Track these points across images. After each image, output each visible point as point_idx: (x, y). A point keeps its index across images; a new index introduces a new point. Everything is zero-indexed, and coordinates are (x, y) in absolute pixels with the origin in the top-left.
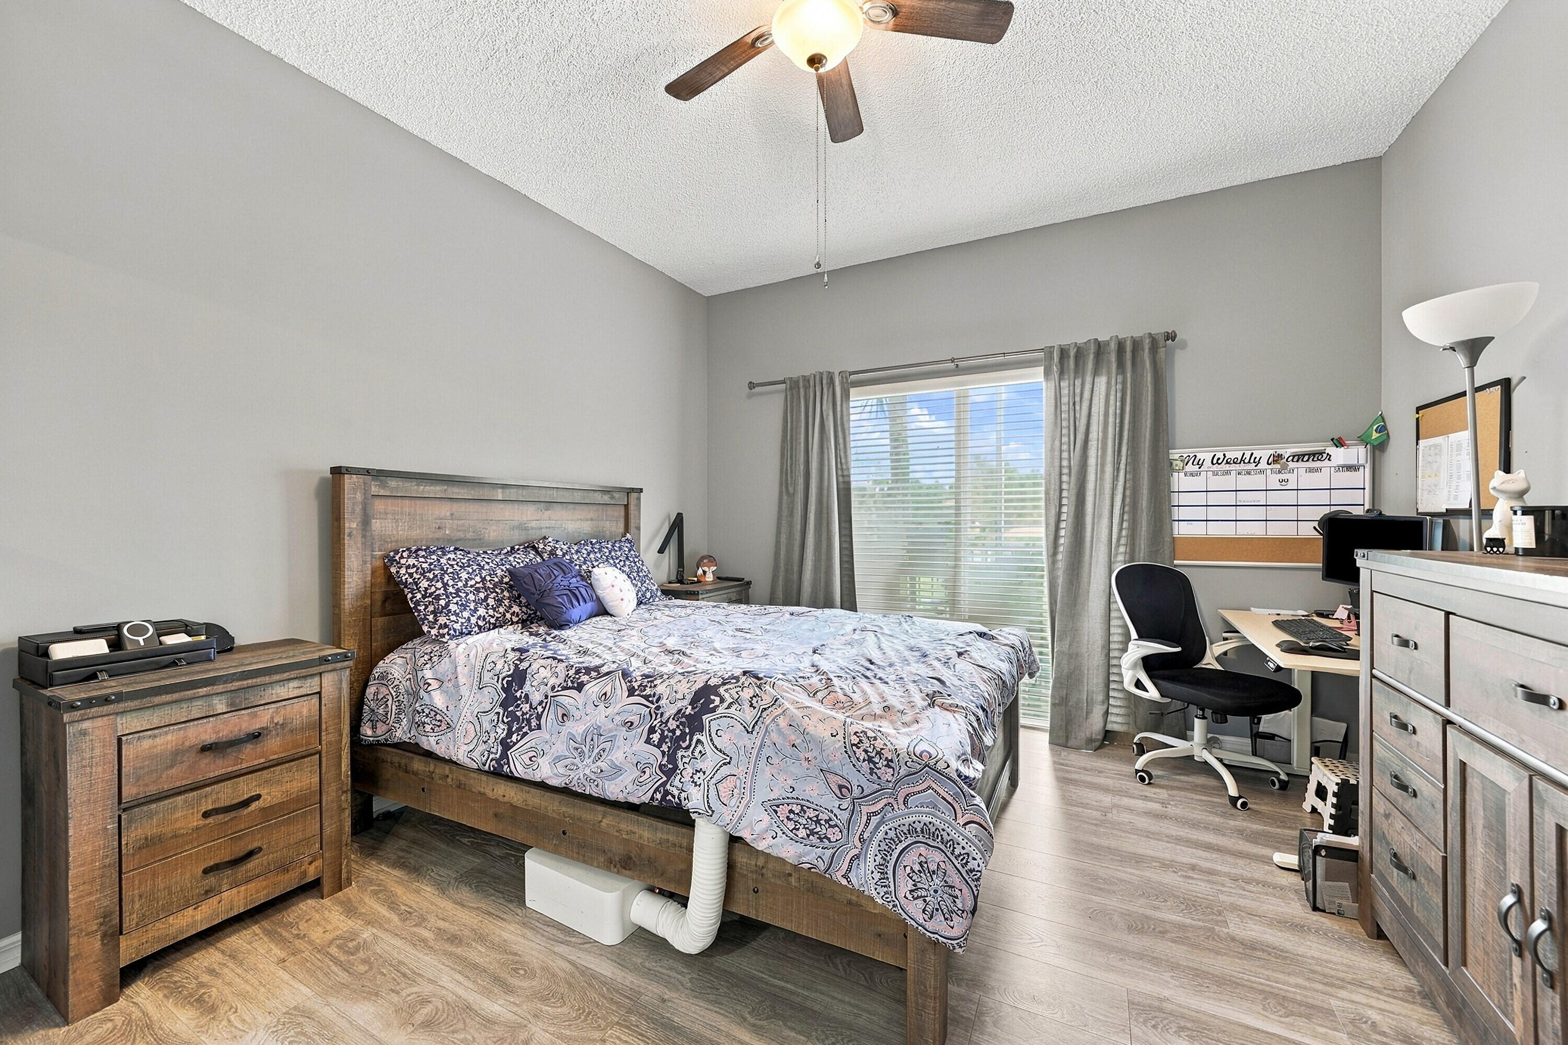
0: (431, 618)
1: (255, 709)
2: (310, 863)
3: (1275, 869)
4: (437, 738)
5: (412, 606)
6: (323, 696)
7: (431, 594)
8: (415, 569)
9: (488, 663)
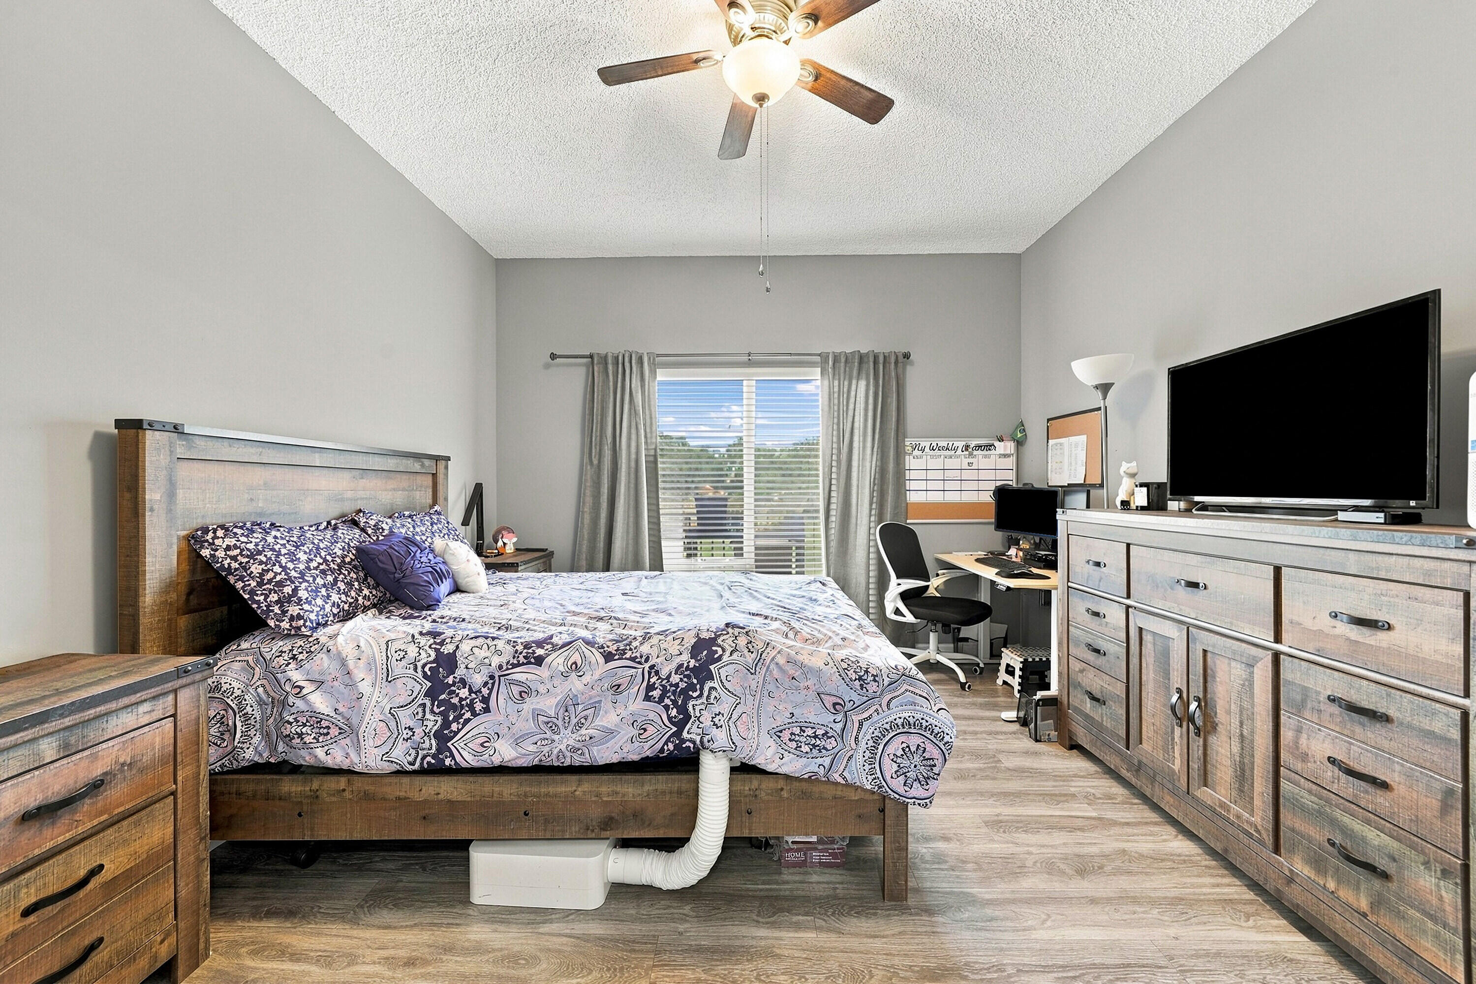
0: (276, 609)
1: (94, 750)
2: (162, 942)
3: (1003, 722)
4: (327, 748)
5: (246, 596)
6: (179, 718)
7: (270, 581)
8: (239, 551)
9: (393, 652)
